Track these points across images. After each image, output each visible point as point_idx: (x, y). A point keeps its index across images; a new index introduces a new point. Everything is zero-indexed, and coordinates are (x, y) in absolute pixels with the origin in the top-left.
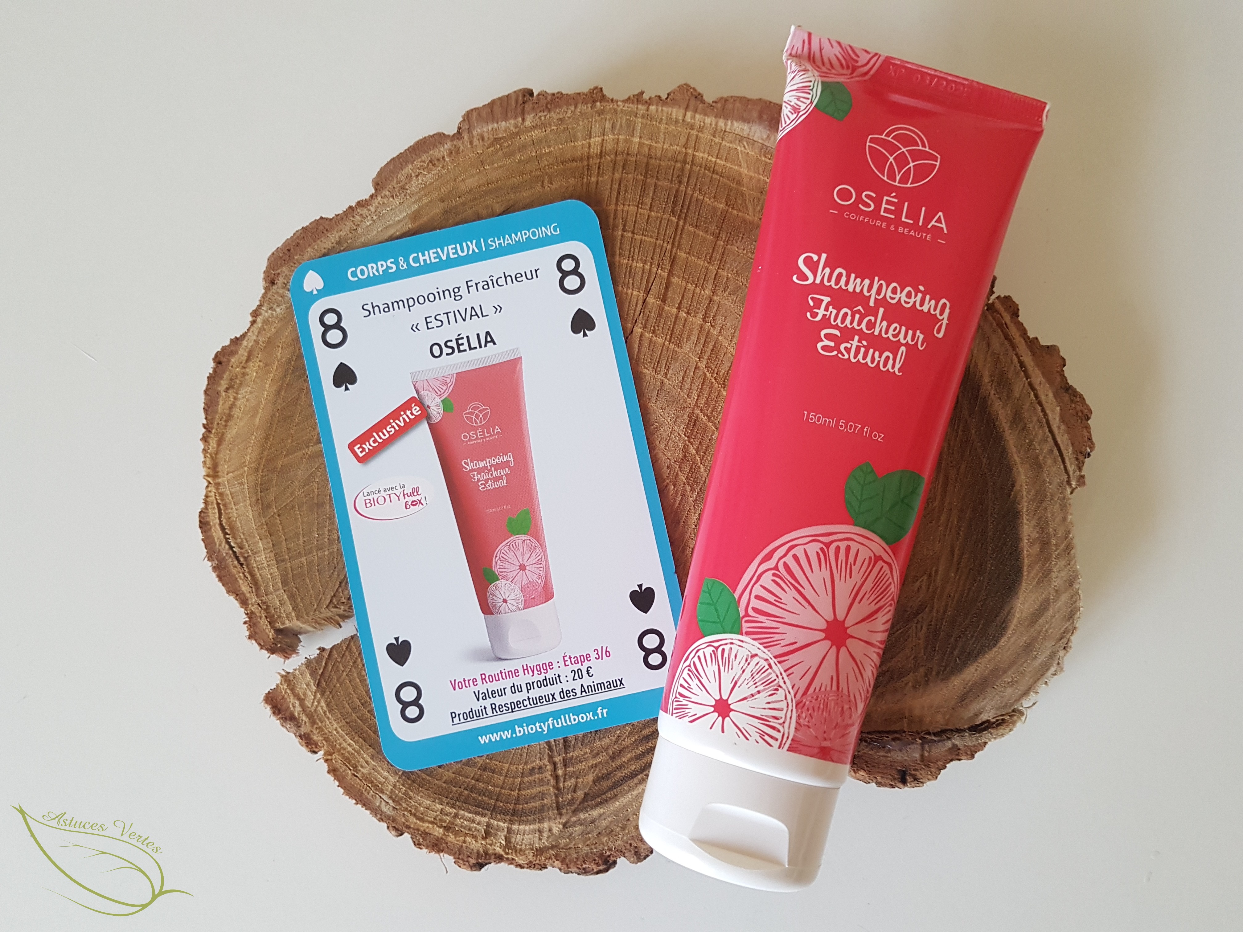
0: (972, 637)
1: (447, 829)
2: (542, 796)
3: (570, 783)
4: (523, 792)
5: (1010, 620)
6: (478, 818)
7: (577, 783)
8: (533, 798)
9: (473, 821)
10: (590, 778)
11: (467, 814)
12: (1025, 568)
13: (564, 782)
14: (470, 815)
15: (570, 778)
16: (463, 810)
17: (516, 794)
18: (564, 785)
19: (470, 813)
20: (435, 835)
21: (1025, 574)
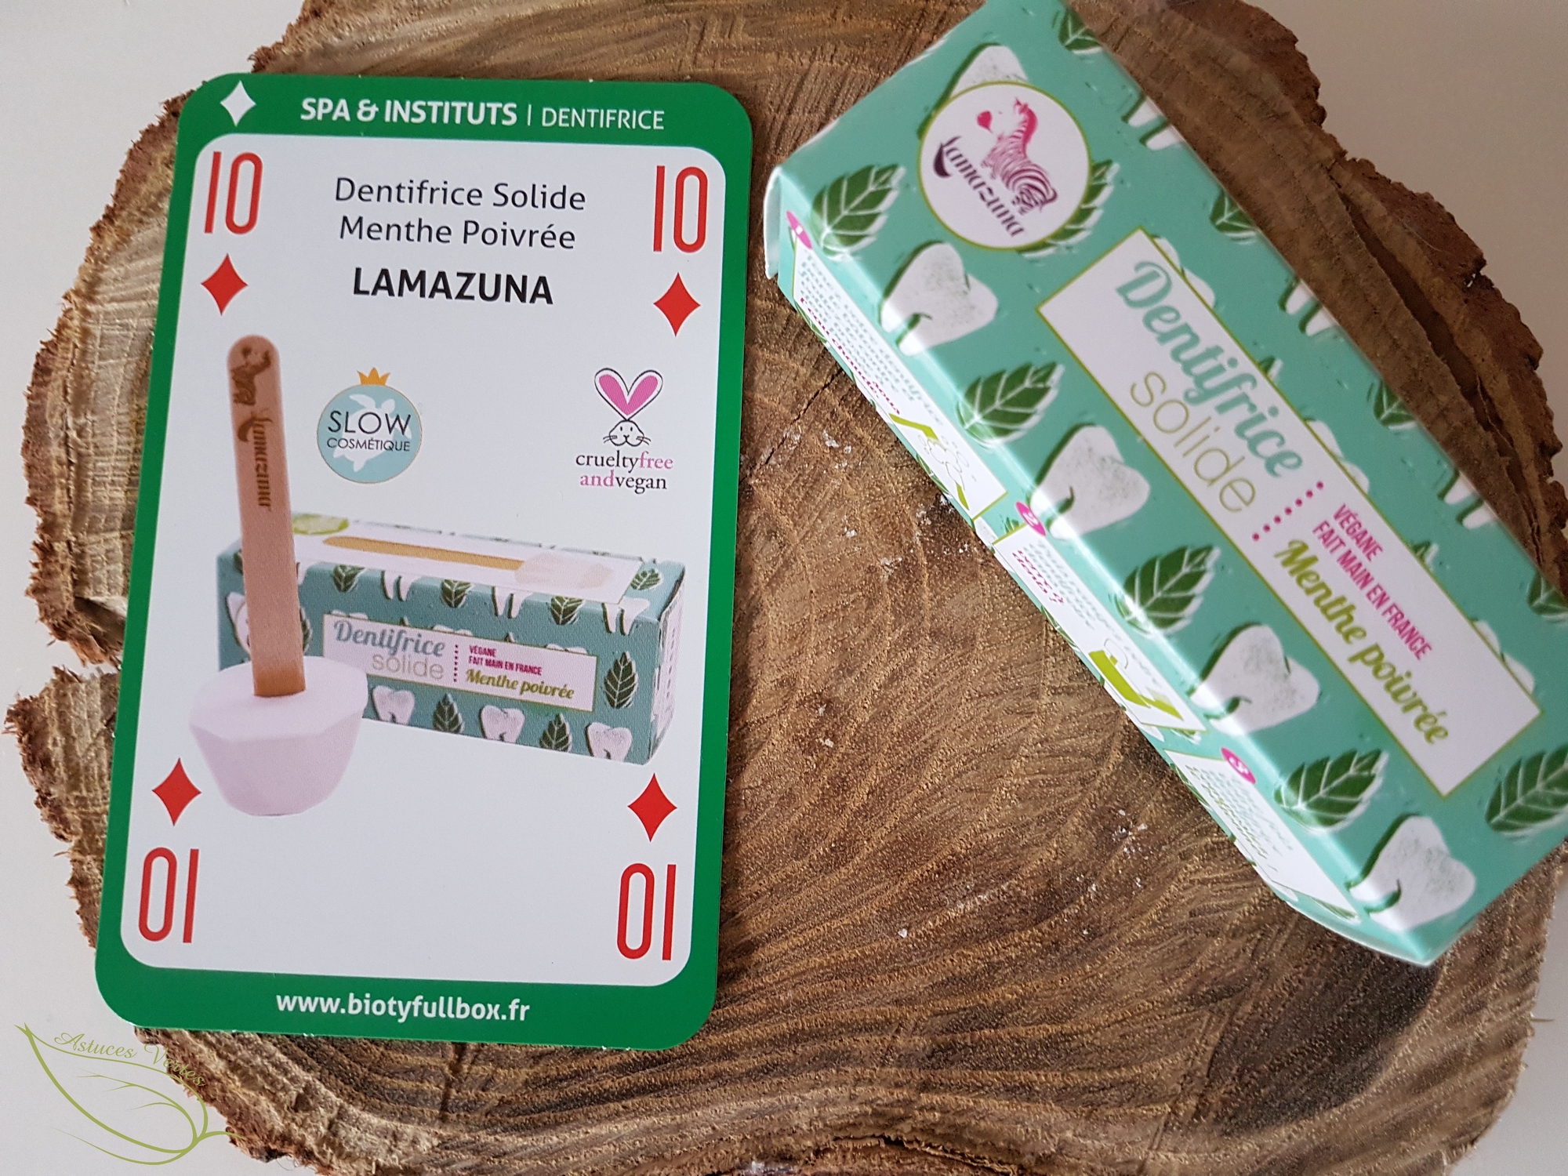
0: (1304, 1072)
1: (234, 1067)
2: (422, 1073)
3: (483, 1070)
4: (393, 1055)
5: (1381, 1069)
6: (296, 1070)
7: (495, 1072)
8: (407, 1072)
9: (286, 1072)
10: (524, 1073)
11: (279, 1055)
12: (1440, 983)
13: (473, 1063)
14: (284, 1058)
15: (487, 1059)
16: (275, 1045)
17: (378, 1054)
18: (470, 1069)
19: (285, 1054)
20: (207, 1069)
21: (1436, 993)
